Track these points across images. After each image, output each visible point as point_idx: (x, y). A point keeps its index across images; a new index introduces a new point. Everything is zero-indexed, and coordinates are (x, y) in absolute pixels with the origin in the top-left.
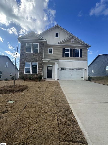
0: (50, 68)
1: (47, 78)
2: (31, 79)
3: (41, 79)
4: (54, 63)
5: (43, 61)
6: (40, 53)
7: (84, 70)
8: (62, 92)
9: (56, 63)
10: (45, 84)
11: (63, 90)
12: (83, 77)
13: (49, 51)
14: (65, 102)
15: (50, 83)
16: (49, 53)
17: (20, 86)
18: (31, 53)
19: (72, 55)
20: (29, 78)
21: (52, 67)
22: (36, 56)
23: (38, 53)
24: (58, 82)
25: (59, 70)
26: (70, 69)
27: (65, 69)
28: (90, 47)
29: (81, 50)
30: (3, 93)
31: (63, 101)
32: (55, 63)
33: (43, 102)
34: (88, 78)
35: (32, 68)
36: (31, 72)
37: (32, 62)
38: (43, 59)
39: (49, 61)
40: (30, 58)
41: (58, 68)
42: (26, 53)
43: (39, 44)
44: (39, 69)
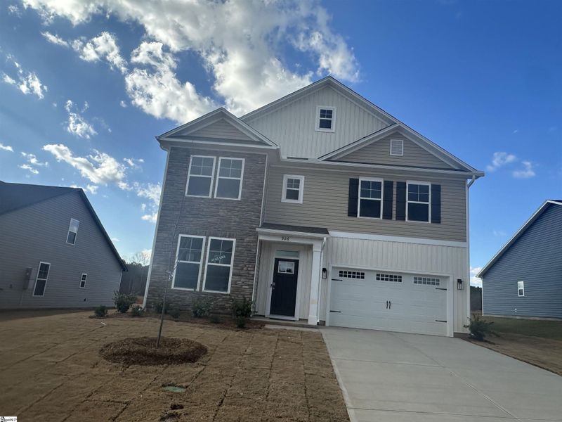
0: (284, 267)
1: (271, 313)
2: (200, 317)
3: (246, 316)
4: (309, 248)
5: (256, 235)
6: (246, 200)
7: (451, 285)
8: (333, 377)
9: (317, 248)
10: (264, 343)
12: (449, 318)
13: (285, 188)
15: (288, 340)
16: (284, 199)
18: (210, 196)
19: (394, 212)
20: (195, 312)
21: (297, 262)
22: (230, 211)
23: (239, 198)
24: (320, 337)
25: (330, 277)
26: (382, 276)
27: (359, 275)
28: (477, 177)
29: (437, 189)
32: (311, 247)
34: (472, 327)
35: (207, 264)
36: (202, 281)
37: (210, 238)
38: (258, 230)
39: (283, 236)
40: (202, 221)
41: (324, 270)
42: (187, 198)
43: (244, 160)
44: (238, 271)
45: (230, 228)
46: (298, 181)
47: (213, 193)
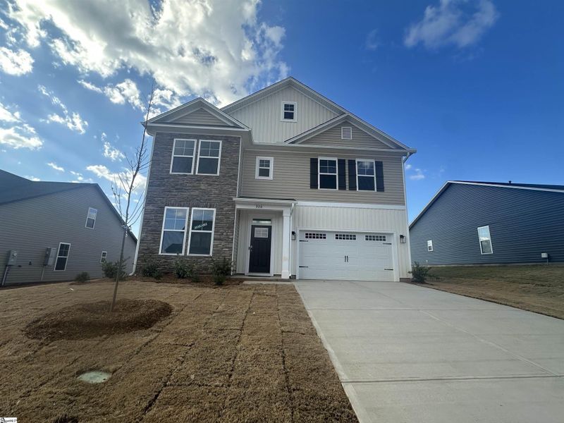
0: (261, 234)
1: (251, 270)
2: (183, 278)
3: (227, 274)
4: (279, 215)
5: (234, 204)
6: (223, 175)
7: (395, 240)
8: (313, 332)
9: (287, 213)
10: (239, 299)
11: (315, 324)
12: (395, 267)
13: (258, 168)
14: (325, 374)
15: (263, 294)
16: (257, 176)
17: (136, 305)
18: (192, 173)
19: (347, 184)
20: (178, 273)
21: (270, 228)
22: (210, 185)
23: (218, 174)
24: (293, 288)
25: (298, 239)
26: (339, 236)
27: (321, 236)
28: (411, 154)
29: (379, 165)
30: (61, 336)
31: (317, 369)
32: (281, 213)
33: (230, 376)
34: (414, 273)
35: (191, 231)
36: (186, 247)
37: (193, 208)
38: (234, 199)
39: (257, 204)
40: (186, 194)
41: (293, 233)
42: (171, 175)
43: (221, 142)
44: (219, 237)
45: (210, 200)
46: (269, 161)
47: (195, 170)
